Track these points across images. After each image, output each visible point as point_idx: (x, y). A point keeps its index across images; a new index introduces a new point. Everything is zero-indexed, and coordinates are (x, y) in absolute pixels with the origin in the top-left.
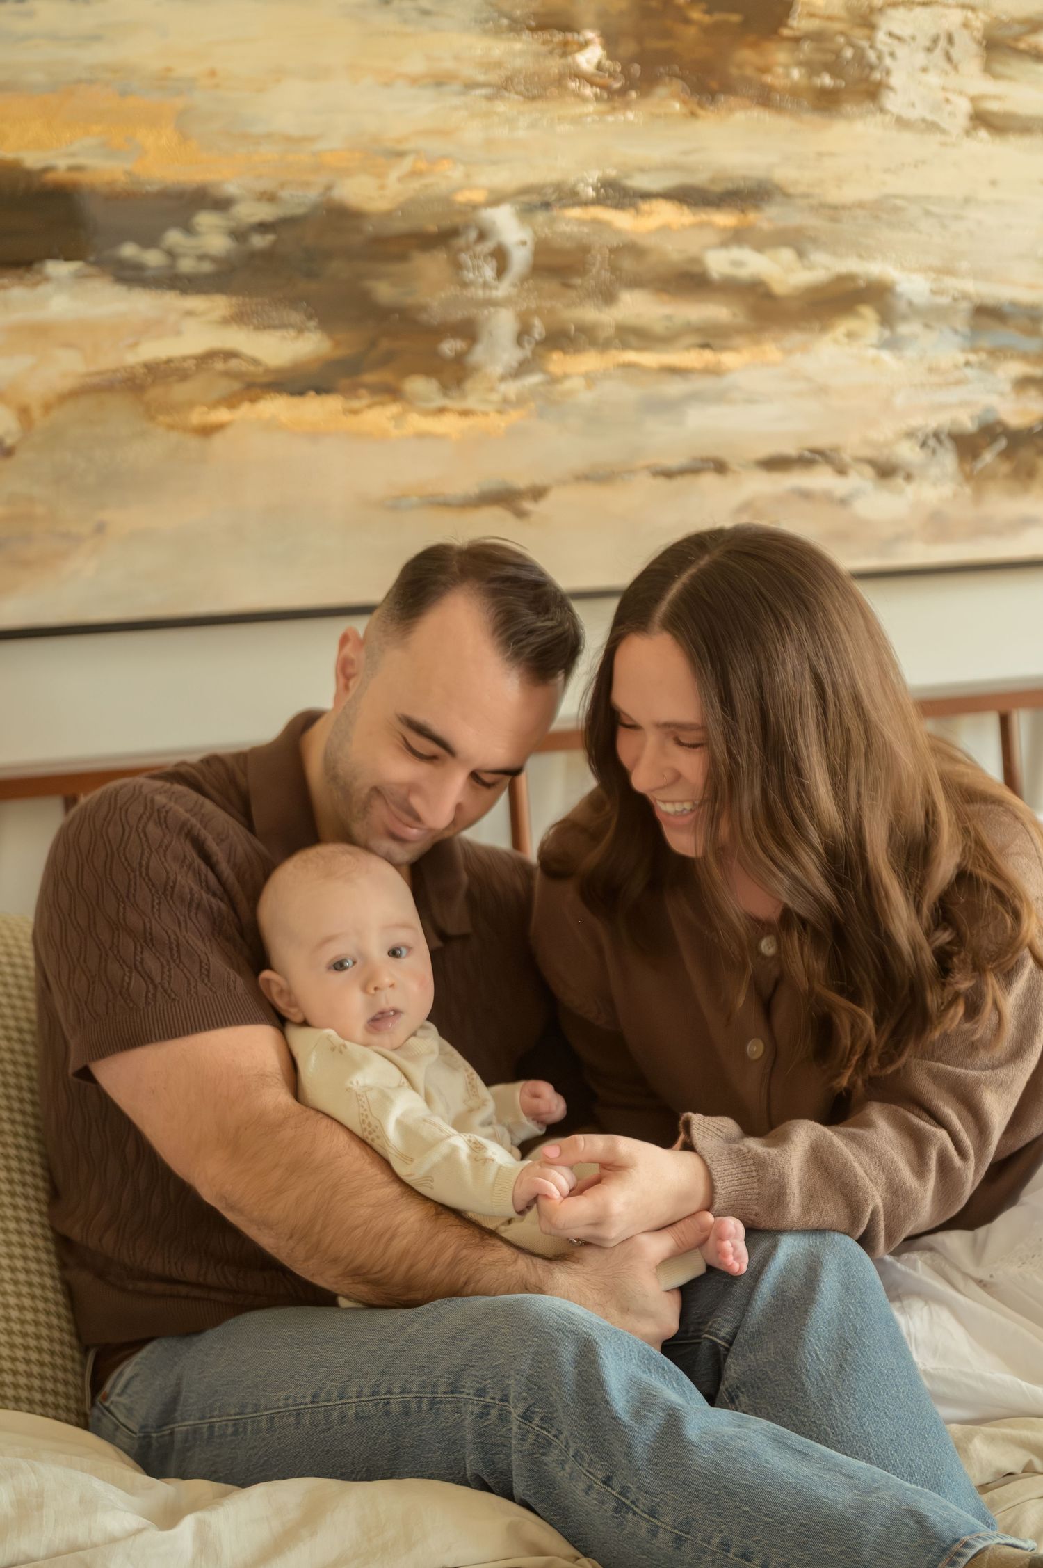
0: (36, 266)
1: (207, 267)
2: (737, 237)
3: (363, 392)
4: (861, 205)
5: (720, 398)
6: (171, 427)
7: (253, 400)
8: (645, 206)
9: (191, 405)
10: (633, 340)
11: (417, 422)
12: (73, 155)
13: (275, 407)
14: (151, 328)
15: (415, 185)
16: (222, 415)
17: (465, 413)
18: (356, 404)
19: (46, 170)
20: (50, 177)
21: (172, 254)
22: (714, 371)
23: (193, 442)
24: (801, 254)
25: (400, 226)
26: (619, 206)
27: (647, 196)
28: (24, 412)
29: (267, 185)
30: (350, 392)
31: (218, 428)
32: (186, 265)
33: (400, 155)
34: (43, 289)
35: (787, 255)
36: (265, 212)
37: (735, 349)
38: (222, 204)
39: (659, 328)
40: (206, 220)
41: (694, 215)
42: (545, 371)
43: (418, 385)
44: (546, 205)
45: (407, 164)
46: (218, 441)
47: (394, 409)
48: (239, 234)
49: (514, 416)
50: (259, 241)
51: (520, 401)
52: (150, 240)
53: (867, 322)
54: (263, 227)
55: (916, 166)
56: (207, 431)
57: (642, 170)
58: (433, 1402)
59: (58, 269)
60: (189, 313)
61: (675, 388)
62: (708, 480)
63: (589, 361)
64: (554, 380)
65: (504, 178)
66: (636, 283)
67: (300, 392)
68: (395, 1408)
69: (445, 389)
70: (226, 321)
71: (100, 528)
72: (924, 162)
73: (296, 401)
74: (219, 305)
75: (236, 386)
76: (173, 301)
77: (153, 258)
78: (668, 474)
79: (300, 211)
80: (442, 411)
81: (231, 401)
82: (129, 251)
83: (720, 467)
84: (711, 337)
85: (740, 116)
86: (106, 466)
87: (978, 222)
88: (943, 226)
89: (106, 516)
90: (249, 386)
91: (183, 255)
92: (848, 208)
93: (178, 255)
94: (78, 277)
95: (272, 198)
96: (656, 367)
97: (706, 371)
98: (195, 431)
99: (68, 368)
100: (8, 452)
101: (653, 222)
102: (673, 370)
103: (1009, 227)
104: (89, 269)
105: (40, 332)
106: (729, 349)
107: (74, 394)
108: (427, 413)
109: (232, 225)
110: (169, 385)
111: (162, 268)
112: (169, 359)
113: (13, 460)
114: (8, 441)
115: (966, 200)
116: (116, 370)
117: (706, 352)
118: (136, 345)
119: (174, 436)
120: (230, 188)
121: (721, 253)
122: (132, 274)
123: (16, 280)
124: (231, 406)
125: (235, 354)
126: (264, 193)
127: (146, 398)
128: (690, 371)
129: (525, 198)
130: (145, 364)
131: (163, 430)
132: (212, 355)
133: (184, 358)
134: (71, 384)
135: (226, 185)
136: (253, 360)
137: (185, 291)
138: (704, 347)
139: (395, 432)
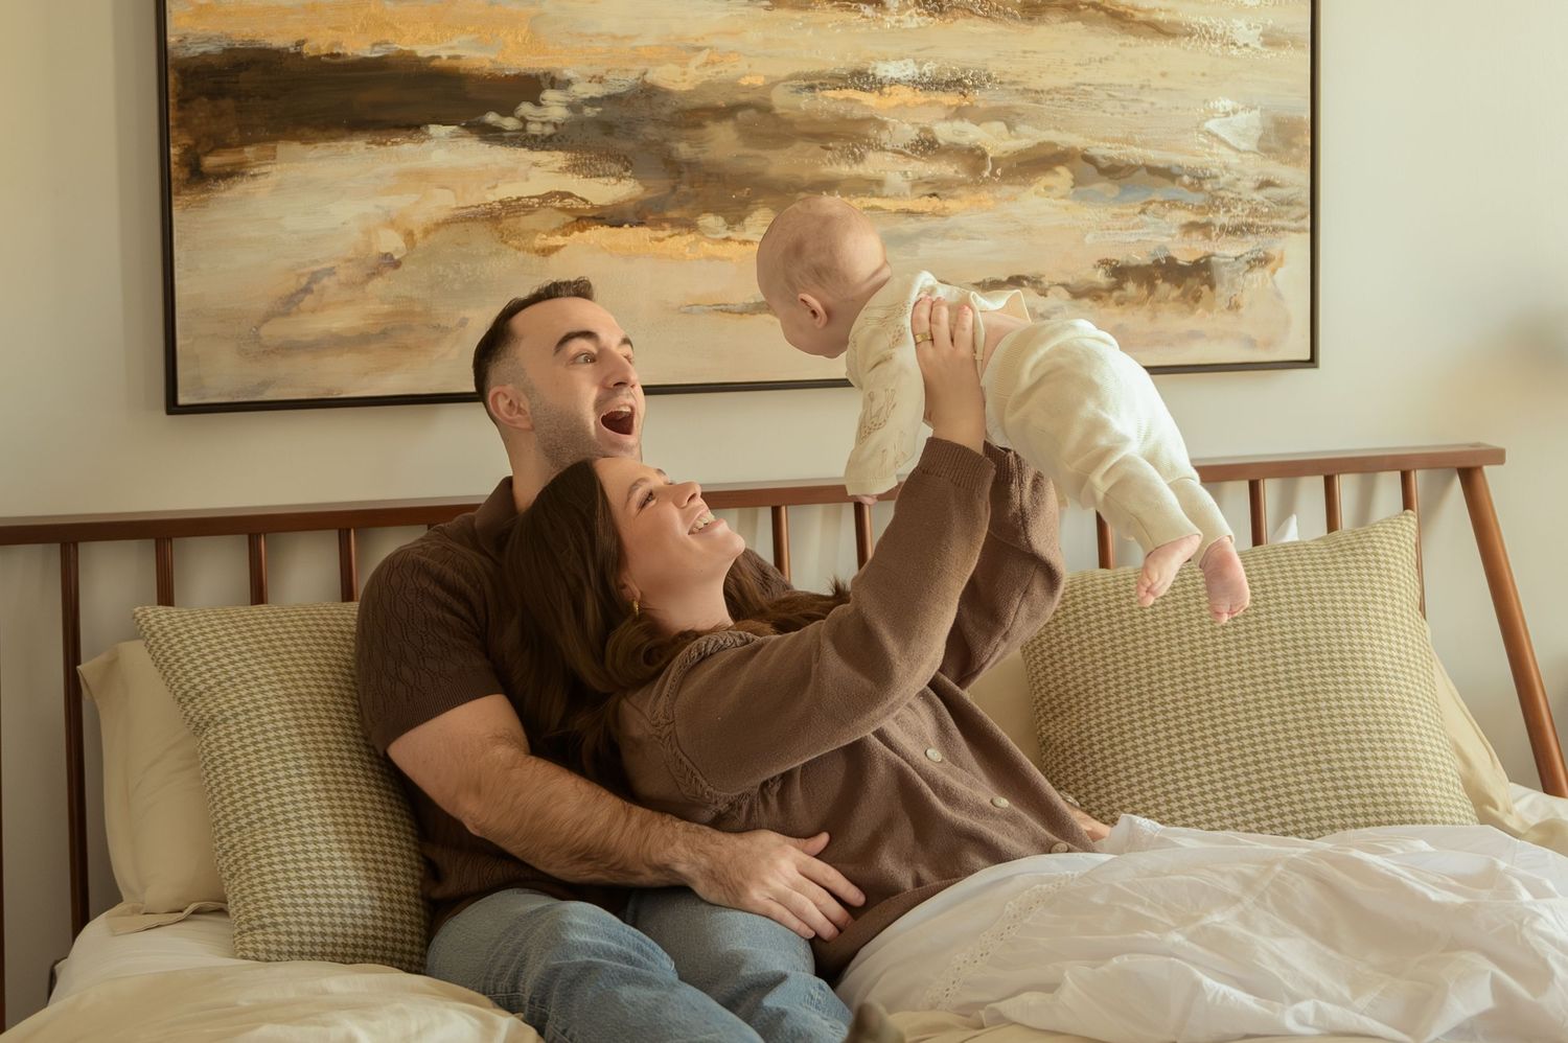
0: (423, 128)
1: (549, 130)
2: (959, 113)
3: (666, 225)
4: (1057, 90)
5: (945, 234)
6: (519, 248)
7: (582, 230)
8: (887, 90)
9: (536, 232)
11: (707, 247)
12: (452, 48)
13: (599, 234)
14: (508, 174)
15: (710, 72)
16: (558, 240)
17: (747, 242)
18: (660, 234)
19: (433, 58)
20: (436, 63)
21: (524, 120)
22: (941, 214)
23: (536, 259)
24: (1010, 127)
25: (698, 102)
26: (868, 90)
27: (892, 83)
28: (409, 235)
29: (599, 70)
30: (657, 224)
31: (557, 248)
32: (534, 129)
33: (699, 49)
34: (427, 144)
35: (999, 126)
36: (596, 91)
37: (957, 198)
38: (564, 84)
40: (549, 95)
41: (925, 96)
43: (709, 221)
44: (812, 88)
45: (703, 57)
46: (554, 257)
47: (691, 238)
48: (573, 107)
50: (589, 112)
52: (507, 110)
53: (1063, 176)
54: (593, 101)
55: (1100, 61)
56: (546, 252)
59: (434, 129)
60: (536, 164)
61: (909, 226)
65: (784, 70)
66: (879, 148)
67: (619, 225)
69: (729, 223)
70: (563, 170)
72: (1106, 59)
73: (614, 230)
74: (559, 158)
75: (570, 219)
76: (523, 154)
77: (510, 123)
79: (622, 90)
80: (728, 239)
81: (565, 229)
82: (492, 118)
84: (938, 189)
85: (961, 23)
86: (468, 277)
87: (1152, 104)
88: (1124, 107)
89: (467, 314)
90: (579, 219)
91: (532, 122)
92: (1048, 92)
93: (527, 121)
94: (452, 137)
95: (601, 80)
96: (893, 210)
97: (934, 214)
98: (537, 252)
99: (443, 203)
100: (397, 264)
101: (893, 102)
102: (909, 213)
103: (1177, 108)
104: (461, 131)
105: (423, 177)
106: (952, 197)
107: (447, 223)
108: (716, 241)
109: (570, 100)
110: (519, 216)
111: (516, 131)
112: (519, 199)
113: (401, 269)
114: (396, 257)
115: (1142, 87)
116: (479, 206)
117: (935, 199)
118: (495, 187)
119: (521, 255)
120: (569, 73)
121: (948, 125)
122: (492, 135)
123: (406, 139)
124: (565, 235)
125: (570, 195)
126: (594, 77)
127: (501, 226)
128: (922, 213)
129: (793, 82)
130: (500, 202)
131: (513, 250)
132: (551, 195)
133: (530, 197)
134: (442, 215)
135: (565, 72)
136: (583, 199)
137: (531, 148)
138: (934, 195)
139: (690, 255)
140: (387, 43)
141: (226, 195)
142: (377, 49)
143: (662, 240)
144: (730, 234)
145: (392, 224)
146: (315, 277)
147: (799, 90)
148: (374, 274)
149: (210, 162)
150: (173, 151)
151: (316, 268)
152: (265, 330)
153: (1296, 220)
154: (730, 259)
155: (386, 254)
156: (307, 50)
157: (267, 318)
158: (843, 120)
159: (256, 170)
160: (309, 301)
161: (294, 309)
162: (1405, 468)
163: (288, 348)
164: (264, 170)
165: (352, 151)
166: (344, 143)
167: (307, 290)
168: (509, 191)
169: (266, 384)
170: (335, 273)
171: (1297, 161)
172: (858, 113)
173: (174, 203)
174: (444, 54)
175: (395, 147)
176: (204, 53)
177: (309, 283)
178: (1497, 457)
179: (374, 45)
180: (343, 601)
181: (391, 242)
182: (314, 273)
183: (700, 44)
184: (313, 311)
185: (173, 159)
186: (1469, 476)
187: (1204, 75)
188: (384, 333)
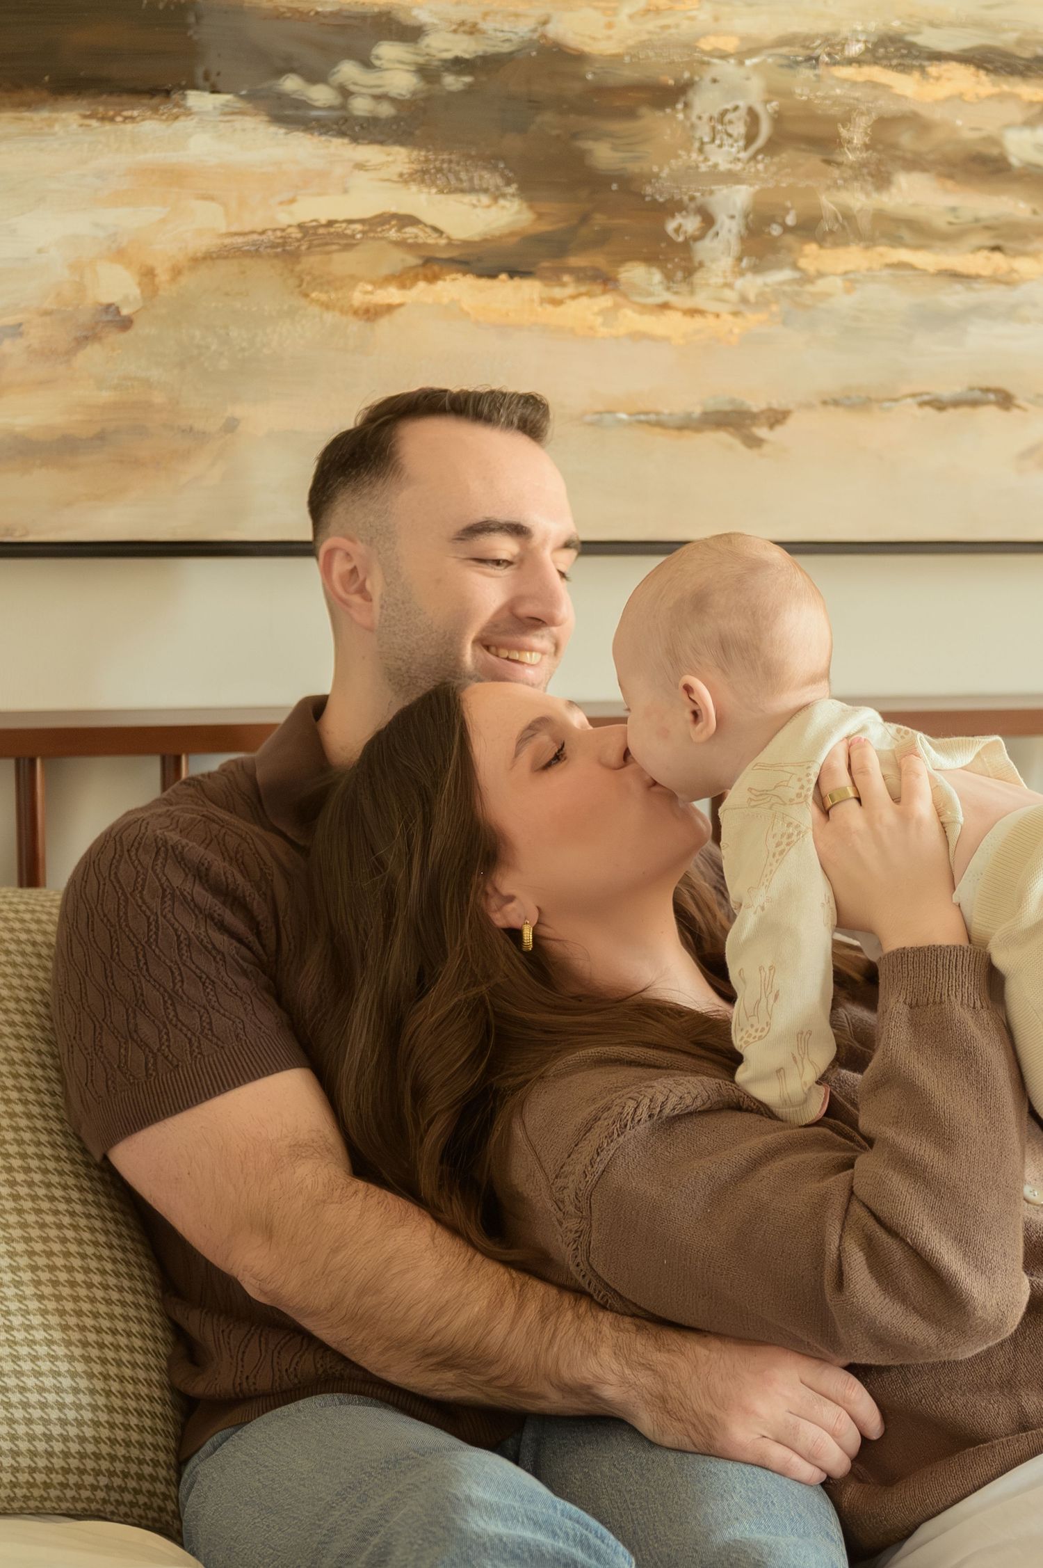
0: (175, 96)
1: (386, 110)
3: (566, 278)
5: (1011, 313)
6: (327, 306)
7: (433, 279)
8: (933, 69)
9: (354, 279)
10: (905, 234)
11: (631, 319)
13: (458, 288)
14: (314, 181)
15: (652, 24)
16: (392, 294)
17: (693, 312)
18: (558, 292)
21: (345, 93)
22: (1006, 281)
23: (355, 326)
25: (629, 75)
26: (903, 68)
27: (938, 57)
28: (148, 274)
29: (468, 12)
30: (553, 276)
31: (390, 308)
32: (361, 106)
34: (182, 124)
36: (464, 47)
38: (410, 33)
39: (941, 222)
40: (388, 51)
41: (994, 85)
42: (795, 267)
43: (635, 274)
44: (813, 61)
46: (384, 323)
47: (606, 301)
48: (427, 72)
49: (754, 320)
50: (452, 82)
51: (762, 302)
52: (317, 74)
54: (459, 65)
56: (371, 314)
57: (932, 24)
59: (198, 100)
60: (360, 166)
61: (954, 297)
62: (989, 414)
63: (852, 257)
64: (806, 279)
66: (914, 164)
67: (491, 274)
70: (405, 179)
71: (231, 427)
73: (484, 283)
74: (399, 158)
75: (412, 260)
76: (340, 148)
77: (321, 95)
78: (939, 405)
79: (506, 48)
80: (665, 306)
81: (403, 279)
83: (1005, 400)
84: (1002, 238)
86: (243, 350)
89: (238, 411)
90: (428, 261)
91: (361, 95)
93: (351, 94)
94: (225, 114)
95: (472, 30)
96: (931, 269)
97: (995, 280)
98: (356, 313)
99: (205, 224)
100: (125, 324)
101: (942, 90)
102: (955, 276)
104: (240, 104)
105: (174, 178)
106: (1024, 254)
107: (209, 257)
108: (644, 309)
109: (421, 60)
110: (329, 253)
111: (331, 108)
112: (331, 223)
113: (131, 333)
114: (125, 311)
116: (263, 233)
117: (997, 257)
118: (292, 201)
119: (330, 317)
120: (422, 16)
121: (1025, 133)
122: (290, 113)
123: (149, 113)
124: (403, 287)
125: (411, 221)
126: (463, 23)
127: (298, 268)
128: (977, 277)
129: (784, 50)
130: (301, 226)
131: (316, 310)
132: (384, 220)
133: (350, 222)
134: (208, 244)
135: (415, 12)
136: (435, 229)
137: (355, 139)
138: (996, 248)
139: (603, 331)
144: (670, 297)
145: (120, 255)
147: (793, 64)
148: (86, 338)
154: (666, 339)
155: (108, 307)
165: (57, 128)
166: (45, 114)
170: (21, 334)
175: (129, 127)
180: (21, 885)
181: (118, 286)
188: (101, 437)
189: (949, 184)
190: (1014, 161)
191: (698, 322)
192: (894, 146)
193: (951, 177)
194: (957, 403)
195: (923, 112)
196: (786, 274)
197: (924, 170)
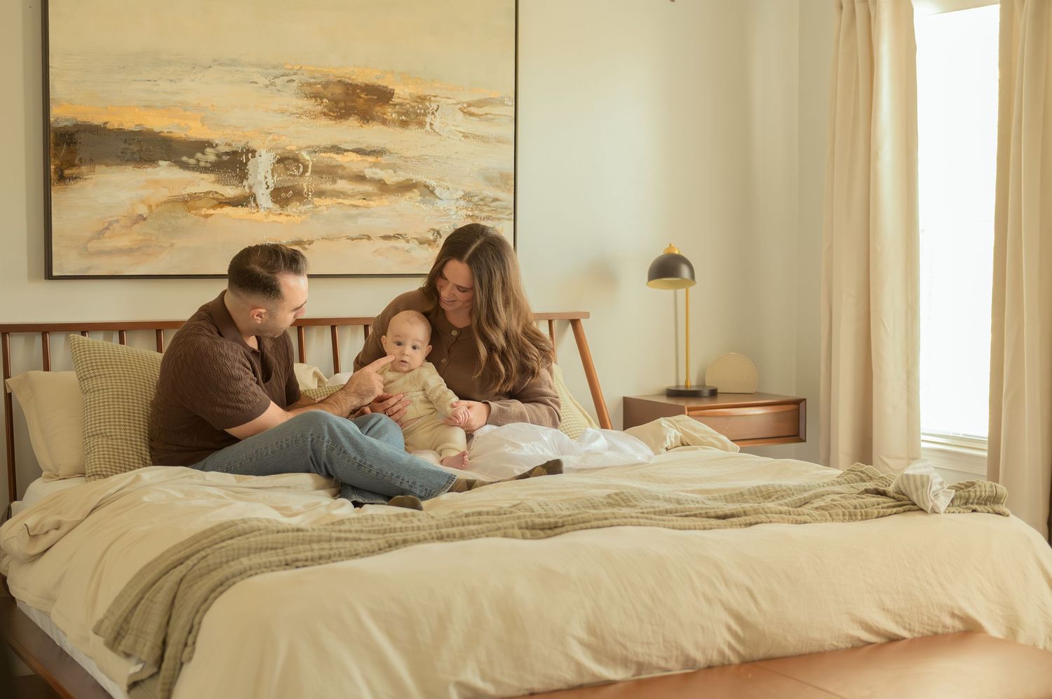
0: (156, 162)
1: (208, 165)
2: (375, 165)
4: (414, 157)
5: (369, 215)
6: (195, 214)
7: (221, 208)
8: (346, 154)
9: (202, 207)
10: (341, 196)
11: (273, 217)
12: (169, 128)
13: (228, 210)
14: (191, 183)
15: (274, 143)
16: (211, 211)
17: (288, 216)
18: (254, 210)
19: (161, 132)
20: (162, 134)
21: (198, 161)
22: (367, 207)
23: (202, 219)
24: (395, 172)
26: (337, 153)
27: (347, 151)
28: (150, 207)
29: (228, 141)
31: (211, 215)
32: (202, 164)
33: (270, 134)
34: (158, 169)
35: (391, 171)
36: (227, 149)
37: (374, 200)
38: (214, 146)
39: (350, 192)
40: (208, 150)
41: (361, 157)
42: (313, 204)
44: (315, 152)
45: (271, 137)
46: (209, 219)
47: (265, 213)
48: (218, 155)
49: (303, 217)
50: (225, 158)
51: (305, 213)
52: (191, 156)
53: (415, 194)
54: (227, 153)
55: (432, 146)
56: (207, 216)
57: (345, 142)
58: (296, 441)
59: (162, 163)
60: (203, 179)
61: (354, 211)
62: (365, 241)
63: (328, 201)
64: (317, 207)
65: (303, 143)
66: (342, 177)
67: (237, 206)
68: (284, 446)
69: (282, 207)
70: (213, 182)
71: (172, 245)
72: (435, 145)
73: (235, 208)
74: (211, 177)
75: (216, 203)
76: (197, 175)
77: (192, 161)
78: (353, 239)
79: (236, 149)
80: (280, 214)
81: (214, 207)
82: (184, 159)
83: (369, 238)
84: (366, 196)
85: (376, 127)
86: (174, 225)
87: (452, 165)
88: (441, 166)
89: (174, 241)
90: (220, 203)
91: (202, 161)
92: (410, 158)
93: (200, 161)
94: (168, 166)
95: (230, 145)
96: (348, 204)
97: (364, 207)
98: (202, 216)
99: (164, 194)
100: (145, 219)
101: (348, 159)
102: (354, 206)
103: (462, 167)
104: (172, 164)
105: (156, 182)
106: (372, 200)
107: (166, 202)
108: (276, 215)
109: (217, 152)
110: (195, 201)
111: (195, 164)
112: (195, 193)
113: (146, 221)
114: (144, 216)
115: (448, 158)
116: (179, 196)
117: (365, 201)
118: (186, 188)
119: (196, 217)
120: (216, 141)
121: (370, 169)
122: (185, 166)
123: (149, 166)
124: (214, 209)
125: (216, 193)
126: (227, 143)
127: (188, 205)
128: (359, 206)
129: (308, 149)
130: (188, 194)
131: (192, 215)
132: (209, 192)
133: (200, 193)
134: (165, 199)
135: (214, 140)
136: (222, 195)
137: (201, 172)
138: (364, 199)
139: (266, 220)
140: (142, 125)
141: (75, 187)
142: (138, 127)
143: (254, 213)
144: (281, 212)
145: (143, 202)
146: (110, 223)
147: (311, 152)
148: (135, 223)
149: (67, 172)
150: (52, 167)
151: (110, 220)
152: (90, 245)
153: (508, 215)
154: (281, 222)
155: (140, 215)
156: (108, 126)
157: (91, 239)
158: (329, 166)
159: (87, 177)
160: (108, 233)
161: (102, 236)
162: (550, 319)
163: (100, 253)
164: (90, 177)
165: (127, 170)
166: (123, 167)
167: (107, 229)
168: (192, 190)
169: (89, 268)
170: (119, 222)
171: (509, 191)
172: (334, 163)
173: (52, 189)
174: (165, 131)
175: (144, 170)
176: (65, 126)
177: (108, 225)
178: (587, 315)
179: (136, 125)
181: (143, 210)
182: (110, 221)
183: (271, 131)
184: (110, 238)
185: (52, 170)
186: (575, 323)
187: (472, 153)
188: (139, 248)
189: (351, 183)
190: (367, 176)
191: (289, 218)
192: (337, 173)
193: (352, 181)
194: (356, 239)
195: (345, 165)
196: (311, 206)
197: (344, 179)
